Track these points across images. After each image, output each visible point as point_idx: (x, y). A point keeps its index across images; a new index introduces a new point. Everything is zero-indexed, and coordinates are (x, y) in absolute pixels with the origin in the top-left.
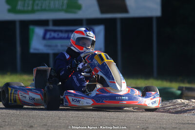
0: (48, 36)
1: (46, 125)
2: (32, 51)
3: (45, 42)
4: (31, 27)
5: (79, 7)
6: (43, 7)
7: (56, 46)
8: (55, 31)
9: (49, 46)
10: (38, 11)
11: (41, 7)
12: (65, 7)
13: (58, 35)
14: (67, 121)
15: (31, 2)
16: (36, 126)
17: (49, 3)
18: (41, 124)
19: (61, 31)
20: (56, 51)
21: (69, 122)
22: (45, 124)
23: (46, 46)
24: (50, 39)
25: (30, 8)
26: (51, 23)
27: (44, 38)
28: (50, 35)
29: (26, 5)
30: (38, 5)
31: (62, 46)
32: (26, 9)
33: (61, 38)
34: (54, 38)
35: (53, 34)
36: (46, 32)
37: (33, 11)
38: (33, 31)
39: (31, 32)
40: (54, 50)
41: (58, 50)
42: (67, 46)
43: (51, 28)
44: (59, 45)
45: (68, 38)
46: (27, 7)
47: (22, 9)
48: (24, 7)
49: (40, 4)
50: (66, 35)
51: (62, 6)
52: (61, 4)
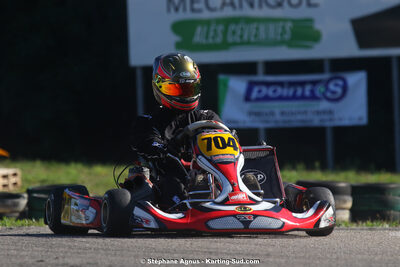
0: (254, 94)
3: (248, 106)
4: (222, 77)
5: (316, 37)
7: (272, 114)
8: (268, 84)
9: (258, 114)
10: (235, 44)
11: (241, 37)
12: (287, 37)
13: (275, 91)
14: (283, 261)
15: (221, 28)
17: (257, 29)
19: (281, 84)
20: (271, 125)
21: (286, 262)
23: (250, 113)
24: (258, 100)
25: (219, 40)
26: (261, 69)
27: (247, 98)
28: (260, 91)
29: (211, 34)
30: (234, 33)
31: (283, 113)
32: (211, 41)
33: (281, 98)
34: (267, 98)
35: (264, 90)
36: (251, 86)
37: (225, 46)
38: (226, 85)
39: (221, 87)
40: (267, 122)
41: (276, 122)
42: (292, 114)
43: (261, 77)
44: (277, 111)
45: (294, 98)
46: (213, 38)
47: (204, 41)
48: (207, 37)
49: (239, 32)
50: (291, 92)
51: (282, 35)
52: (280, 30)
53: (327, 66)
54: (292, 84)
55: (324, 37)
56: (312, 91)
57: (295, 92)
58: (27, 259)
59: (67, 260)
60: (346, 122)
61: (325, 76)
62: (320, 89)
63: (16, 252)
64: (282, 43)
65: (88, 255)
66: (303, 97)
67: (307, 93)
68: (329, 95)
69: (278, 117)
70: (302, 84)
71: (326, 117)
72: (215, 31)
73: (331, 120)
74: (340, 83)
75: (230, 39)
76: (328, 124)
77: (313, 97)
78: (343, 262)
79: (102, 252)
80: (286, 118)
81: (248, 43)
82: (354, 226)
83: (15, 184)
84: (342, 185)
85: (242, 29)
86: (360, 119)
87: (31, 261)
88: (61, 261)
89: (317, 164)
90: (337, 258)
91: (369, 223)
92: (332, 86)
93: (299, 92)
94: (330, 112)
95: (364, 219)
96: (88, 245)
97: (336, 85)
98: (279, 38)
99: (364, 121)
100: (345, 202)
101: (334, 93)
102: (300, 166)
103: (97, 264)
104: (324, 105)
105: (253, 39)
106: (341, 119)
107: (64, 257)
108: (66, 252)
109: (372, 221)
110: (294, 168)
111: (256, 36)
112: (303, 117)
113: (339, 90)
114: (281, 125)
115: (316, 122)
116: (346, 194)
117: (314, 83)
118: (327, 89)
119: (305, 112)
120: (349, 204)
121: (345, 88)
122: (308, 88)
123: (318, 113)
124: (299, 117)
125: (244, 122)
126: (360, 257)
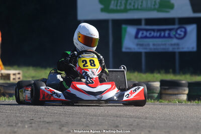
0: (140, 35)
1: (132, 125)
2: (124, 50)
3: (137, 41)
4: (124, 26)
5: (171, 7)
6: (136, 7)
7: (149, 45)
8: (147, 30)
10: (130, 10)
11: (134, 6)
12: (157, 6)
13: (150, 34)
14: (153, 121)
16: (121, 126)
17: (142, 2)
18: (127, 124)
19: (154, 30)
20: (148, 50)
21: (155, 122)
22: (131, 123)
23: (138, 45)
24: (142, 38)
25: (122, 7)
26: (143, 22)
27: (136, 37)
28: (143, 34)
29: (119, 4)
30: (130, 4)
31: (154, 45)
32: (118, 8)
33: (153, 37)
34: (146, 37)
35: (145, 33)
36: (138, 31)
37: (125, 10)
38: (126, 31)
39: (123, 31)
40: (146, 49)
41: (151, 49)
42: (159, 45)
43: (143, 27)
44: (151, 44)
45: (160, 37)
46: (120, 6)
47: (115, 8)
48: (116, 6)
49: (133, 4)
50: (158, 34)
51: (154, 5)
52: (153, 3)
53: (177, 21)
54: (159, 30)
55: (176, 7)
56: (169, 34)
57: (160, 34)
58: (25, 118)
59: (45, 119)
60: (185, 50)
61: (176, 27)
62: (173, 33)
63: (19, 115)
64: (154, 9)
65: (56, 117)
66: (164, 37)
67: (167, 35)
68: (177, 36)
69: (151, 46)
70: (164, 30)
71: (176, 47)
72: (121, 3)
73: (178, 48)
74: (183, 30)
75: (128, 7)
76: (176, 50)
77: (169, 37)
78: (184, 123)
79: (62, 115)
80: (155, 47)
81: (138, 9)
82: (189, 103)
83: (19, 78)
84: (184, 82)
85: (134, 2)
86: (193, 48)
87: (27, 119)
88: (42, 120)
89: (171, 70)
90: (181, 121)
91: (196, 101)
92: (179, 32)
93: (163, 34)
94: (178, 45)
95: (194, 100)
96: (55, 111)
97: (181, 31)
98: (153, 7)
99: (195, 49)
100: (185, 90)
101: (180, 35)
102: (162, 72)
103: (60, 121)
104: (175, 41)
105: (139, 7)
106: (183, 48)
107: (43, 118)
108: (45, 115)
109: (198, 101)
110: (159, 72)
111: (141, 6)
112: (164, 47)
113: (182, 34)
114: (153, 50)
115: (171, 49)
116: (185, 87)
117: (170, 30)
118: (176, 33)
119: (165, 44)
120: (187, 92)
121: (185, 33)
122: (167, 33)
123: (172, 45)
124: (162, 47)
125: (134, 49)
126: (192, 120)
